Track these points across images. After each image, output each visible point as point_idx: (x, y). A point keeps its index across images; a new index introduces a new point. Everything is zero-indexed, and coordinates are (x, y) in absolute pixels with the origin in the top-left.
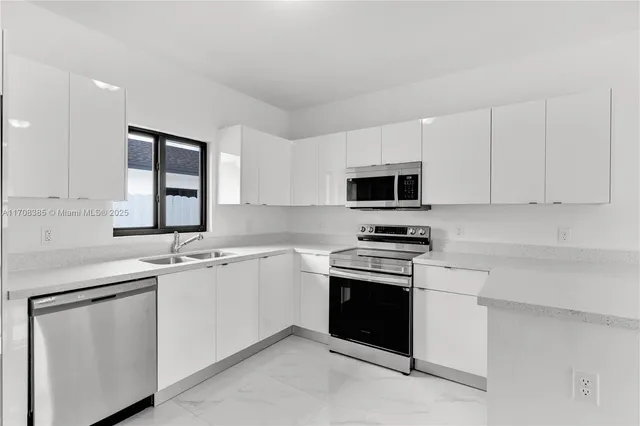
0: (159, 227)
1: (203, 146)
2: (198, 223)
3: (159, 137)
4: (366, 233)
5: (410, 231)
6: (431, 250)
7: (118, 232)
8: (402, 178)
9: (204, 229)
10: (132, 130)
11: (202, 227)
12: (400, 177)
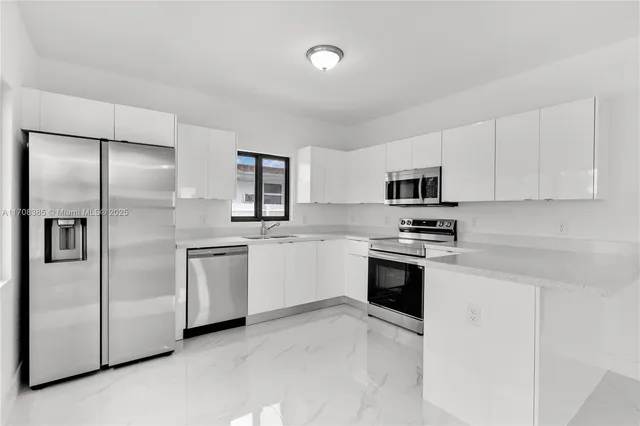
0: (258, 217)
1: (287, 160)
2: (283, 215)
3: (259, 157)
4: (406, 226)
5: (438, 223)
6: (456, 239)
7: (234, 219)
8: (425, 180)
9: (288, 220)
10: (240, 153)
11: (286, 217)
12: (424, 179)
